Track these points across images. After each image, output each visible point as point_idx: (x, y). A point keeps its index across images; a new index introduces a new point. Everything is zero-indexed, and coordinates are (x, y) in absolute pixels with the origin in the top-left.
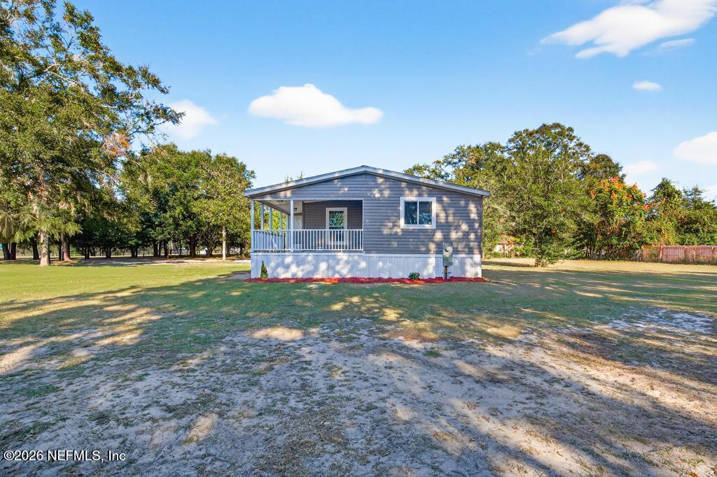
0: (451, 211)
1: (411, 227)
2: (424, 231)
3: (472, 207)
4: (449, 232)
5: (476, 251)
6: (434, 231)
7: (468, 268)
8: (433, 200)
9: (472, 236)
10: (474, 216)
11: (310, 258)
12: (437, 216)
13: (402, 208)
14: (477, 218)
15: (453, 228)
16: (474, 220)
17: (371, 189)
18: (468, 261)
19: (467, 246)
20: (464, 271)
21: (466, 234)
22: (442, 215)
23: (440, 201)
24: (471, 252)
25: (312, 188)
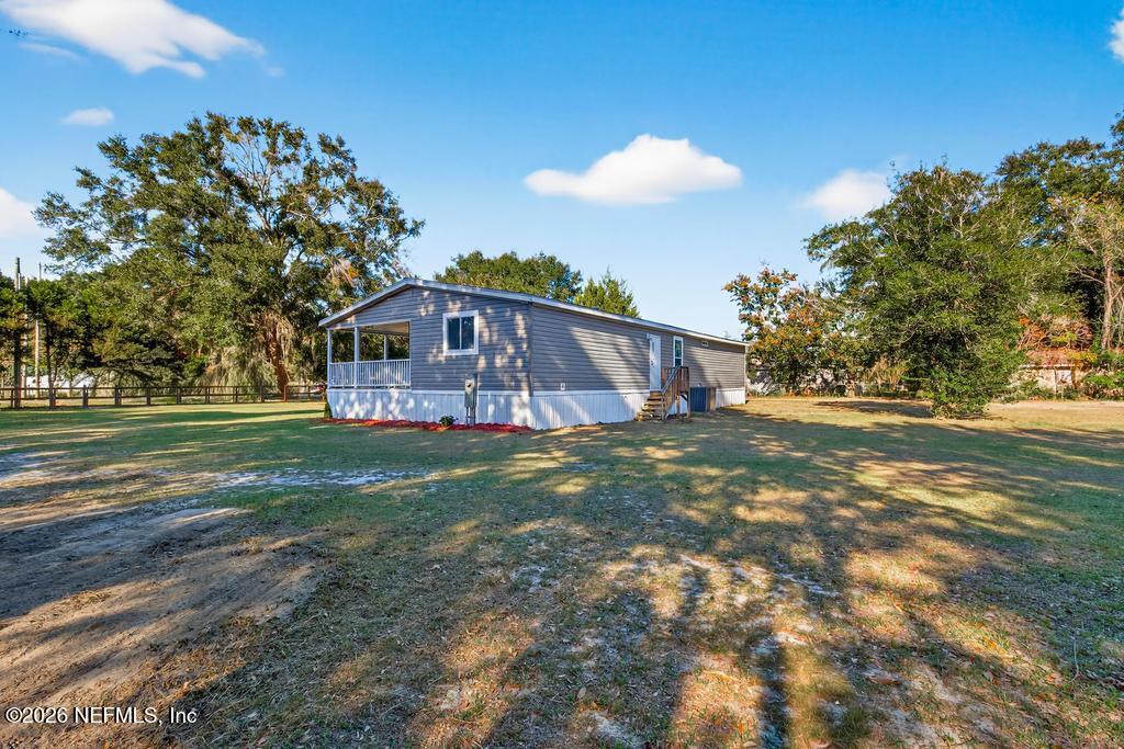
0: (495, 327)
1: (454, 353)
2: (467, 358)
3: (519, 318)
4: (494, 358)
5: (524, 385)
6: (477, 358)
7: (515, 410)
8: (475, 313)
9: (519, 363)
10: (521, 332)
11: (369, 395)
12: (480, 336)
13: (445, 328)
14: (525, 336)
15: (497, 352)
16: (521, 338)
17: (416, 307)
18: (515, 400)
19: (514, 378)
20: (510, 415)
21: (513, 359)
22: (486, 334)
23: (483, 314)
24: (518, 388)
25: (373, 310)
